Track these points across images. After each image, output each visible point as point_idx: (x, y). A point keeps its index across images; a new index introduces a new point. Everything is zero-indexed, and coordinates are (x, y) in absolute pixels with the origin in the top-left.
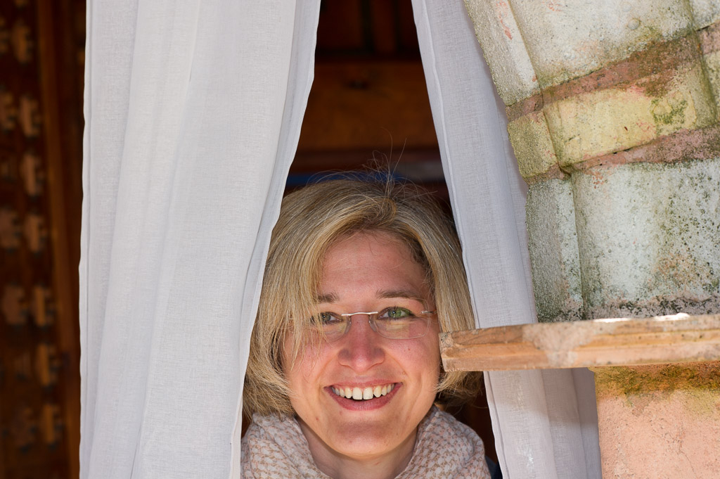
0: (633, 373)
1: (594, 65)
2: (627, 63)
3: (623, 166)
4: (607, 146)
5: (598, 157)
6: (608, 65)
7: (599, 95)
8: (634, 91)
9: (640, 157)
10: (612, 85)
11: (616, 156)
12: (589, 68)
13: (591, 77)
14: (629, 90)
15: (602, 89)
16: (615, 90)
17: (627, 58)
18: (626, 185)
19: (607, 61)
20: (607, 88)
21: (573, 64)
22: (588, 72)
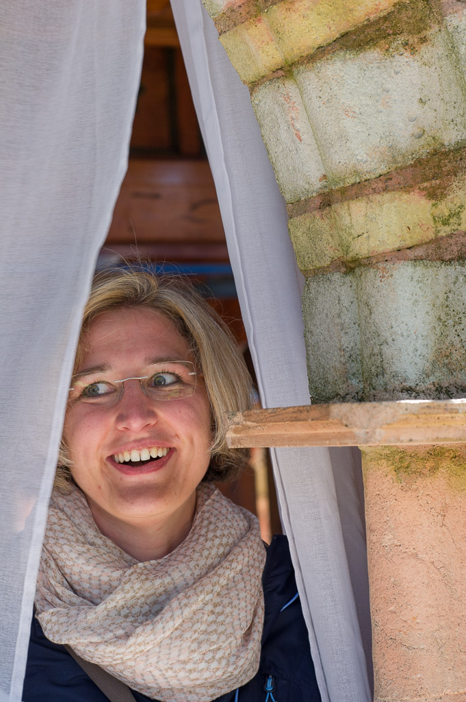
0: (403, 452)
1: (383, 169)
2: (411, 168)
3: (406, 263)
4: (392, 243)
5: (383, 253)
6: (396, 169)
7: (387, 196)
8: (416, 195)
9: (420, 254)
10: (398, 188)
11: (400, 253)
12: (379, 172)
13: (380, 180)
14: (412, 193)
15: (389, 191)
16: (400, 193)
17: (411, 164)
18: (409, 280)
19: (394, 166)
20: (393, 190)
21: (365, 167)
22: (378, 175)
